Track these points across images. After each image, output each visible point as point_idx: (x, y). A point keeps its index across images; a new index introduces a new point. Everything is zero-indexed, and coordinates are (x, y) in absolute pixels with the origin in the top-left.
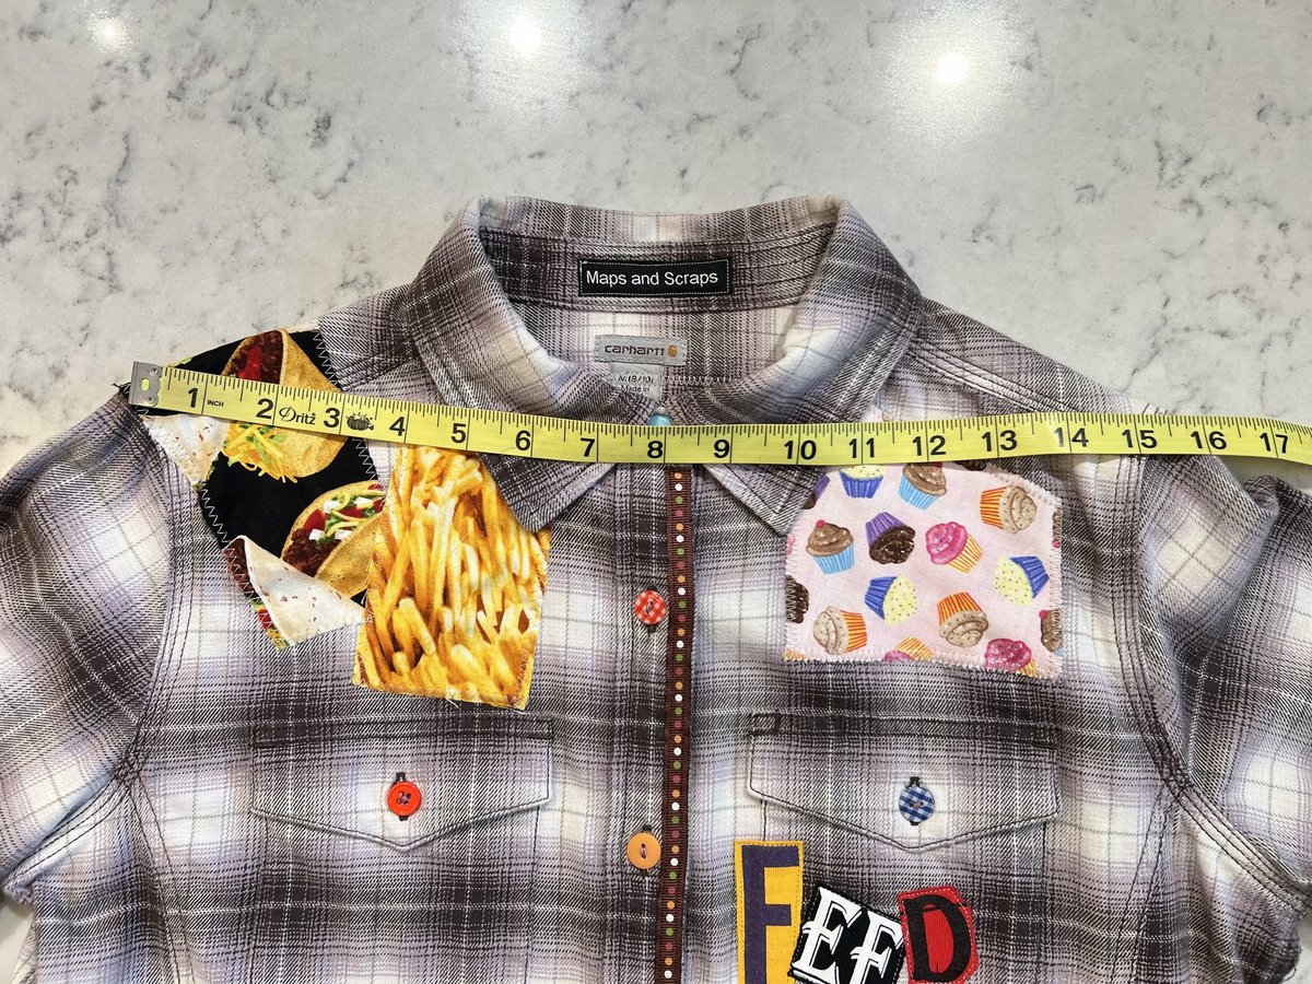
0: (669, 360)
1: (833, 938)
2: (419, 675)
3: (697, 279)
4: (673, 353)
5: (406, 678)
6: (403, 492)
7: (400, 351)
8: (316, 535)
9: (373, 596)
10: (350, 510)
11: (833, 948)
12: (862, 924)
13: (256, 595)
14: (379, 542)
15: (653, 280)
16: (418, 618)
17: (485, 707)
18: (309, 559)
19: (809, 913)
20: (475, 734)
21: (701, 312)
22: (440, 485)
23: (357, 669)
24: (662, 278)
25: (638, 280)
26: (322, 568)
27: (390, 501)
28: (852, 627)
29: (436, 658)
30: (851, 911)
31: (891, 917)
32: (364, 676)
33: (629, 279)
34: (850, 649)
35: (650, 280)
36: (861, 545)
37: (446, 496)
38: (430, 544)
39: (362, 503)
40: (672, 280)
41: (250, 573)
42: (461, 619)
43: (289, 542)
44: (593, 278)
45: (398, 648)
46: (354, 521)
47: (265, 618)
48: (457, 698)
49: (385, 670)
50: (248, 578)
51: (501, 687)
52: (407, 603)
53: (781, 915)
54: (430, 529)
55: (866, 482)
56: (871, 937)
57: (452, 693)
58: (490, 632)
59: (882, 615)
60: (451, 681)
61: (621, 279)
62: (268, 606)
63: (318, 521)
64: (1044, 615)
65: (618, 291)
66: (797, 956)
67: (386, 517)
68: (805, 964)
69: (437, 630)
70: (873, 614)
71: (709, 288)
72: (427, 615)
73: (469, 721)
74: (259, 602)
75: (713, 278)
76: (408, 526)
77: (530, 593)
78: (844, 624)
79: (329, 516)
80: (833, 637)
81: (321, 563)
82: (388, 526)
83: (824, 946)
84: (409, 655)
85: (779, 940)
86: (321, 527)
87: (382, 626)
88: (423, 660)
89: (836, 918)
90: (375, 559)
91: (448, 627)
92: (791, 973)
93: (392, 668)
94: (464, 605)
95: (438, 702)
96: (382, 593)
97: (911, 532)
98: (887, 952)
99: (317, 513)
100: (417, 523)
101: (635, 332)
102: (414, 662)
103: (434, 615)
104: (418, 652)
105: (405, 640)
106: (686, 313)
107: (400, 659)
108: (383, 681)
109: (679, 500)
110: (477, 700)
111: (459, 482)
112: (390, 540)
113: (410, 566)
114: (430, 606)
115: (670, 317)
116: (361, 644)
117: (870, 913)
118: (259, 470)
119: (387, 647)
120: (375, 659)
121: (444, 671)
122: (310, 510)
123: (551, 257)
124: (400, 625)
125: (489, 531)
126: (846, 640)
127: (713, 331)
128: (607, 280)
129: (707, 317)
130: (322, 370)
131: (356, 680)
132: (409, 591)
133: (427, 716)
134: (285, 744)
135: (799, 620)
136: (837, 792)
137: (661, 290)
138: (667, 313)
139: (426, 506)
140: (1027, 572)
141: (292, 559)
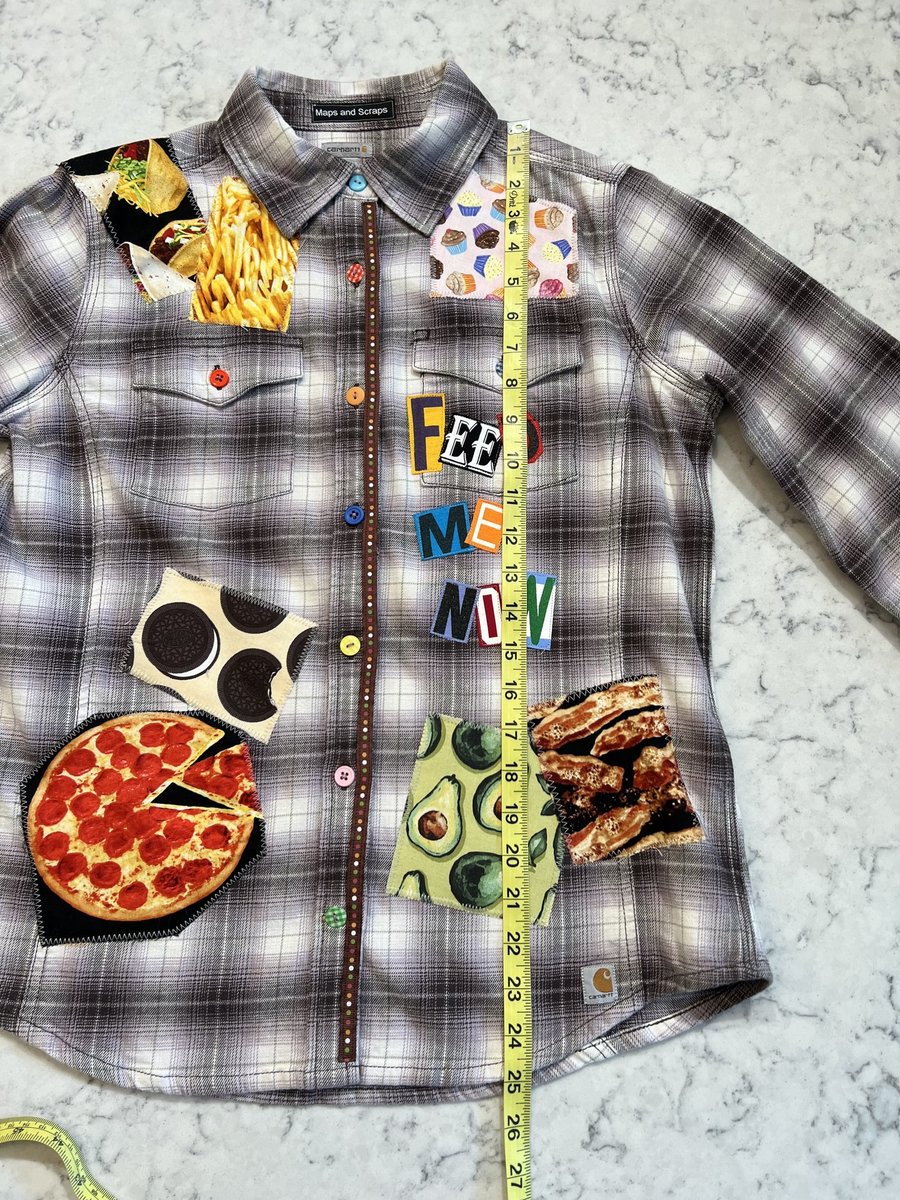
0: (363, 155)
1: (462, 439)
2: (226, 314)
3: (376, 112)
4: (364, 150)
5: (219, 315)
6: (216, 222)
7: (214, 151)
8: (169, 240)
9: (201, 276)
10: (188, 230)
11: (462, 444)
12: (478, 429)
13: (135, 273)
14: (204, 248)
15: (352, 113)
16: (225, 282)
17: (264, 331)
18: (165, 254)
19: (449, 429)
20: (258, 344)
21: (380, 130)
22: (237, 215)
23: (191, 313)
24: (357, 112)
25: (343, 113)
26: (172, 260)
27: (210, 227)
28: (467, 282)
29: (235, 305)
30: (471, 424)
31: (493, 425)
32: (195, 316)
33: (339, 113)
34: (466, 293)
35: (350, 113)
36: (471, 239)
37: (241, 219)
38: (233, 247)
39: (193, 229)
40: (362, 112)
41: (132, 259)
42: (249, 283)
43: (153, 243)
44: (319, 113)
45: (214, 298)
46: (190, 235)
47: (141, 287)
48: (248, 326)
49: (207, 312)
50: (131, 262)
51: (273, 320)
52: (221, 277)
53: (434, 431)
54: (233, 239)
55: (472, 208)
56: (483, 435)
57: (245, 323)
58: (266, 291)
59: (483, 275)
60: (244, 317)
61: (335, 113)
62: (141, 280)
63: (171, 233)
64: (569, 266)
65: (333, 119)
66: (443, 451)
67: (207, 235)
68: (447, 454)
69: (236, 290)
70: (478, 274)
71: (383, 115)
72: (230, 281)
73: (255, 337)
74: (137, 278)
75: (385, 110)
76: (219, 238)
77: (288, 270)
78: (463, 280)
79: (176, 232)
80: (457, 286)
81: (171, 257)
82: (209, 239)
83: (458, 444)
84: (221, 302)
85: (433, 444)
86: (172, 237)
87: (205, 289)
88: (228, 305)
89: (463, 428)
90: (202, 256)
91: (242, 288)
92: (440, 461)
93: (211, 310)
94: (251, 276)
95: (237, 328)
96: (206, 274)
97: (498, 233)
98: (492, 443)
99: (170, 229)
100: (226, 235)
101: (344, 141)
102: (224, 307)
103: (235, 281)
104: (225, 302)
105: (218, 294)
106: (371, 130)
107: (216, 305)
108: (206, 318)
109: (370, 218)
110: (259, 327)
111: (248, 214)
112: (210, 247)
113: (222, 257)
114: (232, 277)
115: (363, 133)
116: (194, 300)
117: (482, 425)
118: (136, 205)
119: (208, 299)
120: (202, 307)
121: (240, 312)
122: (167, 228)
123: (296, 102)
124: (215, 287)
125: (264, 237)
126: (464, 288)
127: (386, 139)
128: (327, 113)
129: (383, 132)
130: (171, 158)
131: (191, 318)
132: (222, 270)
133: (231, 335)
134: (151, 349)
135: (438, 277)
136: (461, 362)
137: (357, 118)
138: (361, 131)
139: (230, 226)
140: (561, 248)
141: (155, 252)
